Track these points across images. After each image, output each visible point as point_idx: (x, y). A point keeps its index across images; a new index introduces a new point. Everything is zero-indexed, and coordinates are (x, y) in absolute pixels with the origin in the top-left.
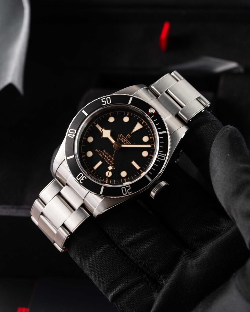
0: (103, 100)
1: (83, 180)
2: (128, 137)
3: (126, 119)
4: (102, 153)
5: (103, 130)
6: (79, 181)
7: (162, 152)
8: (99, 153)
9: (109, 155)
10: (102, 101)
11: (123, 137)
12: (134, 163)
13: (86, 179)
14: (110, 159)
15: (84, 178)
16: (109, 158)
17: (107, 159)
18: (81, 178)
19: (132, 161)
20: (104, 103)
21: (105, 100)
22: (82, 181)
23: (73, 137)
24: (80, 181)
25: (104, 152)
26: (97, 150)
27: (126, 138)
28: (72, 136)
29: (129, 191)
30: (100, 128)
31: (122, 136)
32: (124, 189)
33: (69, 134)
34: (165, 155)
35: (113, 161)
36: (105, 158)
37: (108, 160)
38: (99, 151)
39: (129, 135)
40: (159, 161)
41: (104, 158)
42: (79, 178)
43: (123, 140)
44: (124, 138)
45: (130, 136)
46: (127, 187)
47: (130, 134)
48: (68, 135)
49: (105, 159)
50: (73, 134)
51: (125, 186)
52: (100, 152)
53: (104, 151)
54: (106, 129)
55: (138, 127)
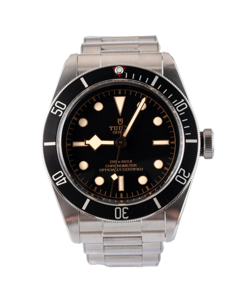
0: (54, 111)
1: (126, 213)
2: (120, 123)
3: (99, 107)
4: (111, 166)
5: (88, 142)
6: (122, 219)
7: (176, 100)
8: (108, 170)
9: (121, 161)
10: (55, 113)
11: (116, 128)
12: (156, 143)
13: (127, 208)
14: (127, 163)
15: (125, 210)
16: (125, 164)
17: (123, 167)
18: (122, 213)
19: (152, 143)
20: (59, 113)
21: (56, 108)
22: (125, 216)
23: (65, 180)
24: (124, 218)
25: (112, 164)
26: (103, 170)
27: (120, 126)
28: (63, 181)
29: (186, 175)
30: (82, 144)
31: (113, 129)
32: (179, 178)
33: (57, 183)
34: (183, 100)
35: (133, 163)
36: (120, 168)
37: (125, 167)
38: (106, 168)
39: (120, 119)
40: (184, 113)
41: (119, 170)
42: (118, 216)
43: (120, 131)
44: (118, 128)
45: (122, 119)
46: (179, 173)
47: (120, 117)
48: (58, 185)
49: (122, 170)
50: (62, 178)
51: (177, 174)
52: (108, 168)
53: (112, 162)
54: (89, 139)
55: (120, 101)
